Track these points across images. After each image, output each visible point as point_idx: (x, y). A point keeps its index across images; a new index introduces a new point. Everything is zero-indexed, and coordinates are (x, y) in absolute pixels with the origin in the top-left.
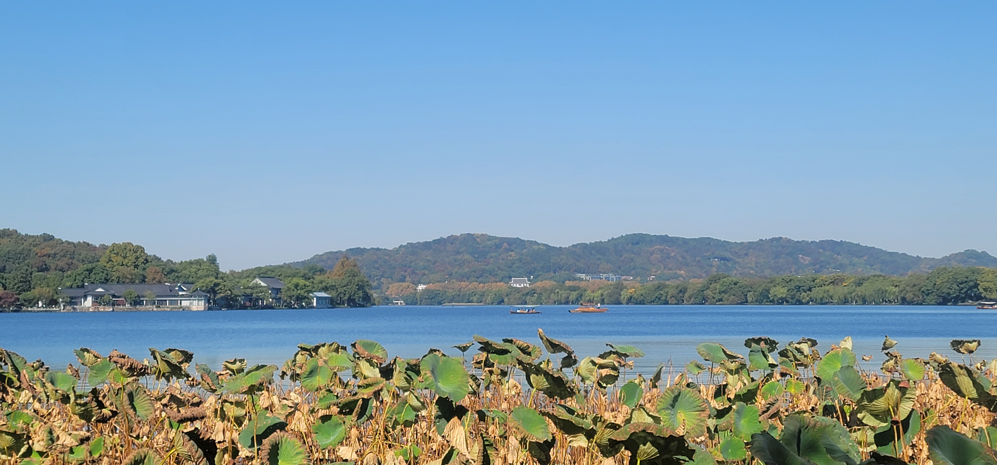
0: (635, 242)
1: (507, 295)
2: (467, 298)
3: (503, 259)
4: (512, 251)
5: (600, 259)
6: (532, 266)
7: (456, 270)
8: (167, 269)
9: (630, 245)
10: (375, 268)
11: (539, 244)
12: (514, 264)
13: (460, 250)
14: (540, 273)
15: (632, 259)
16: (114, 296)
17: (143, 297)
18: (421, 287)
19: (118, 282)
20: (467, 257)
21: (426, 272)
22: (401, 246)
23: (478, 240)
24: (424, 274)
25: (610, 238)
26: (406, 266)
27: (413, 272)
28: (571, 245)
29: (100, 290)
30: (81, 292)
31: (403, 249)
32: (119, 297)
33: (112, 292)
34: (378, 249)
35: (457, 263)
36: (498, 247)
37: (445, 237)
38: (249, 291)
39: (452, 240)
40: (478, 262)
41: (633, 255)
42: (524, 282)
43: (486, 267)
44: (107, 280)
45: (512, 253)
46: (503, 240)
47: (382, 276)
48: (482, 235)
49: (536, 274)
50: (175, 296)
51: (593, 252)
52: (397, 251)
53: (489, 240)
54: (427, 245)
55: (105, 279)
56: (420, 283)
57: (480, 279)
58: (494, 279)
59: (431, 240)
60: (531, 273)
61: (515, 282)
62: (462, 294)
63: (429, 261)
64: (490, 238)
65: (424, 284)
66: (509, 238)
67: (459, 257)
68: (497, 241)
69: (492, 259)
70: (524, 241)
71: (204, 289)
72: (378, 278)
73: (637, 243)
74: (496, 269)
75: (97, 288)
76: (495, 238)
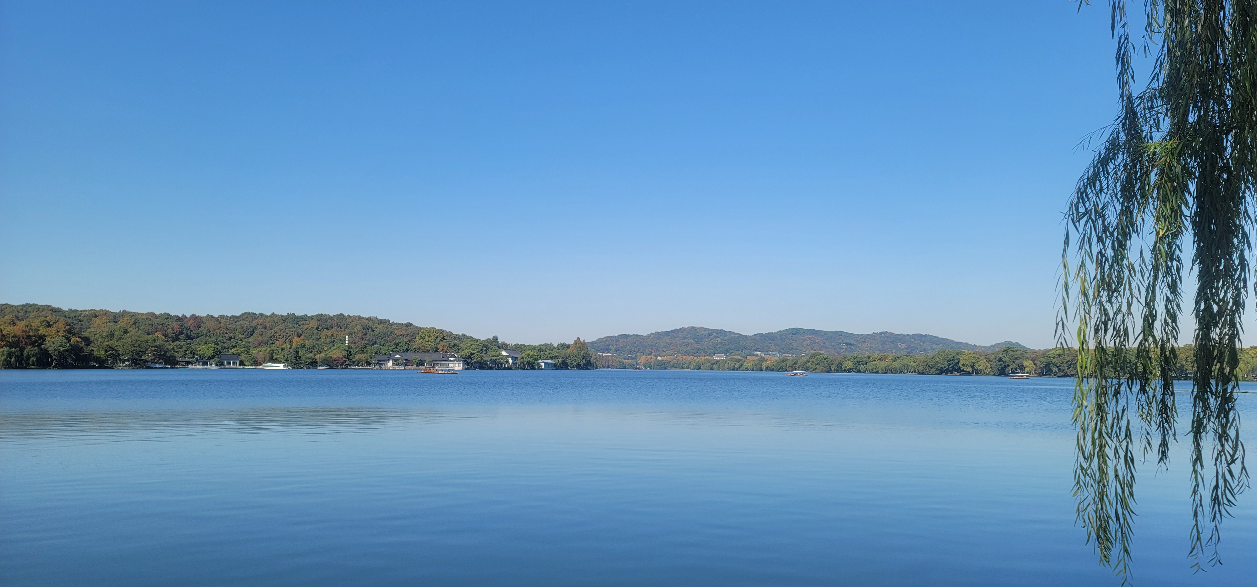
0: (794, 333)
1: (703, 364)
2: (681, 365)
3: (712, 343)
4: (719, 337)
5: (771, 343)
6: (728, 347)
7: (682, 348)
8: (452, 344)
9: (791, 335)
10: (634, 346)
11: (735, 334)
12: (717, 345)
13: (687, 337)
14: (733, 351)
15: (791, 344)
16: (406, 360)
17: (425, 361)
18: (659, 358)
19: (415, 352)
20: (691, 341)
21: (665, 349)
22: (651, 334)
23: (698, 330)
24: (664, 351)
25: (779, 331)
26: (653, 346)
27: (657, 349)
28: (753, 334)
29: (398, 356)
30: (386, 357)
31: (652, 335)
32: (409, 361)
33: (405, 357)
34: (637, 335)
35: (685, 344)
36: (710, 335)
37: (678, 328)
38: (494, 358)
39: (683, 330)
40: (697, 343)
41: (792, 341)
42: (722, 356)
43: (701, 347)
44: (407, 350)
45: (718, 339)
46: (713, 331)
47: (638, 352)
48: (701, 328)
49: (730, 352)
50: (445, 361)
51: (767, 339)
52: (648, 336)
53: (704, 331)
54: (667, 333)
55: (406, 349)
56: (659, 356)
57: (696, 354)
58: (704, 354)
59: (670, 330)
60: (727, 351)
61: (717, 356)
62: (678, 363)
63: (667, 343)
64: (705, 329)
65: (661, 357)
66: (717, 330)
67: (686, 341)
68: (709, 331)
69: (706, 342)
70: (726, 332)
71: (464, 356)
72: (635, 352)
73: (796, 334)
74: (706, 348)
75: (396, 355)
76: (709, 329)
